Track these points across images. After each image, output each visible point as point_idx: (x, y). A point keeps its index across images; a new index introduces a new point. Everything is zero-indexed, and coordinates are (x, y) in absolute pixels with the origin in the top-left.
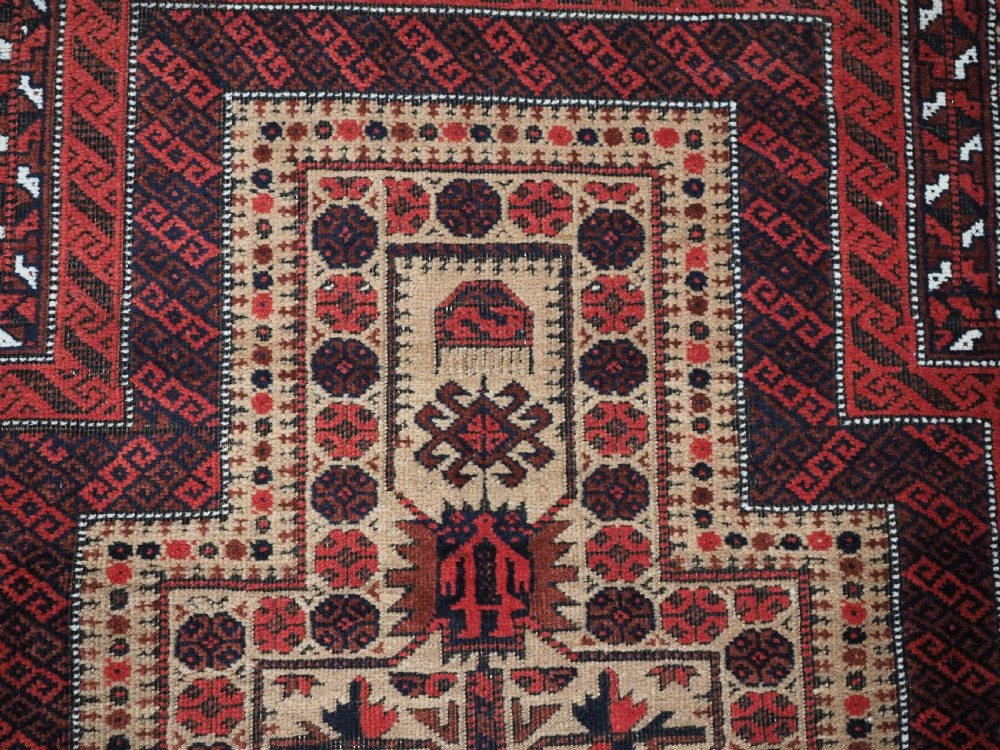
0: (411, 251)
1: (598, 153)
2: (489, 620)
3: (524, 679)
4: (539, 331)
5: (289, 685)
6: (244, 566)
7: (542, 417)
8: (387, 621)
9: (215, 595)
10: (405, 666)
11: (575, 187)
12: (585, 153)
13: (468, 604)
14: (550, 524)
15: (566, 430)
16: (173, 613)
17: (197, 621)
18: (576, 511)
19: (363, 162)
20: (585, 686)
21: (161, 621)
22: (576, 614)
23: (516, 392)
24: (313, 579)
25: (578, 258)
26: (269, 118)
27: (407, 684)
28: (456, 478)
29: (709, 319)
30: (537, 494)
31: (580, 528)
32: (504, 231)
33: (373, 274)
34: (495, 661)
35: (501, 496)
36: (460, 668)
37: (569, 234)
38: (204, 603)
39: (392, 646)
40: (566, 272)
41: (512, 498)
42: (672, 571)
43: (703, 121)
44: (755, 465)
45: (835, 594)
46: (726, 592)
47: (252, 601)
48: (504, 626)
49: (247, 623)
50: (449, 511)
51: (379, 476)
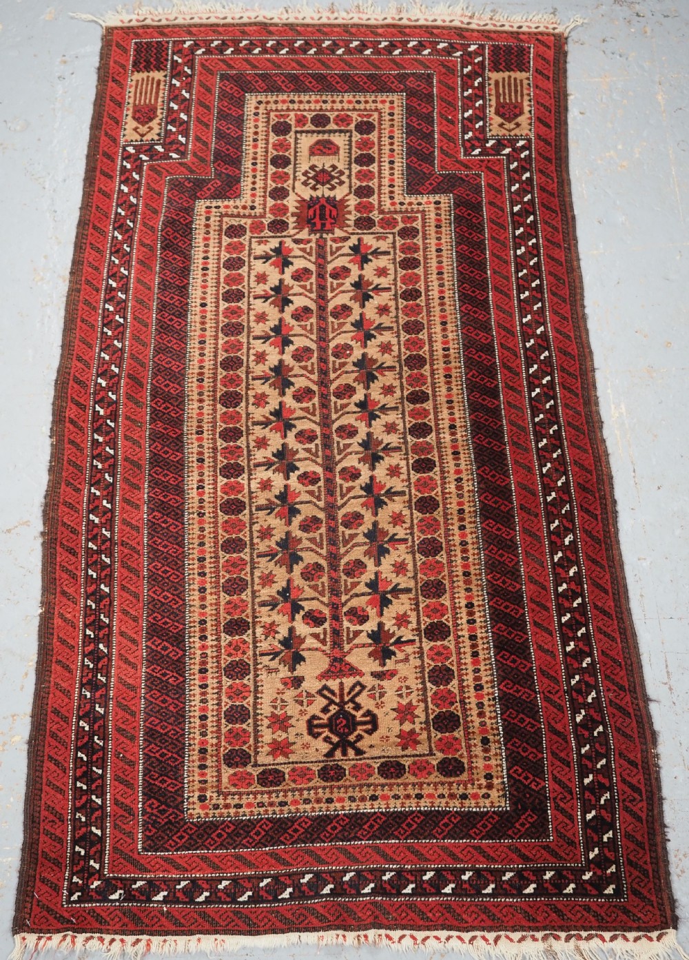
0: (302, 132)
1: (362, 106)
2: (323, 225)
3: (334, 240)
4: (341, 152)
5: (260, 243)
6: (247, 212)
7: (342, 173)
8: (291, 226)
9: (237, 219)
10: (297, 237)
11: (354, 115)
12: (357, 106)
13: (317, 220)
14: (343, 200)
15: (349, 176)
16: (224, 224)
17: (232, 226)
18: (352, 196)
19: (288, 110)
20: (353, 240)
21: (221, 226)
22: (351, 223)
23: (334, 167)
24: (268, 215)
25: (354, 133)
26: (259, 98)
27: (297, 241)
28: (314, 188)
29: (395, 147)
30: (339, 193)
31: (353, 201)
32: (332, 126)
33: (290, 138)
34: (325, 236)
35: (327, 193)
36: (314, 237)
37: (352, 127)
38: (235, 222)
39: (292, 232)
40: (351, 136)
41: (332, 194)
42: (381, 212)
43: (395, 97)
44: (408, 184)
45: (433, 216)
46: (399, 217)
47: (249, 221)
48: (328, 227)
49: (247, 227)
50: (312, 197)
51: (290, 189)
